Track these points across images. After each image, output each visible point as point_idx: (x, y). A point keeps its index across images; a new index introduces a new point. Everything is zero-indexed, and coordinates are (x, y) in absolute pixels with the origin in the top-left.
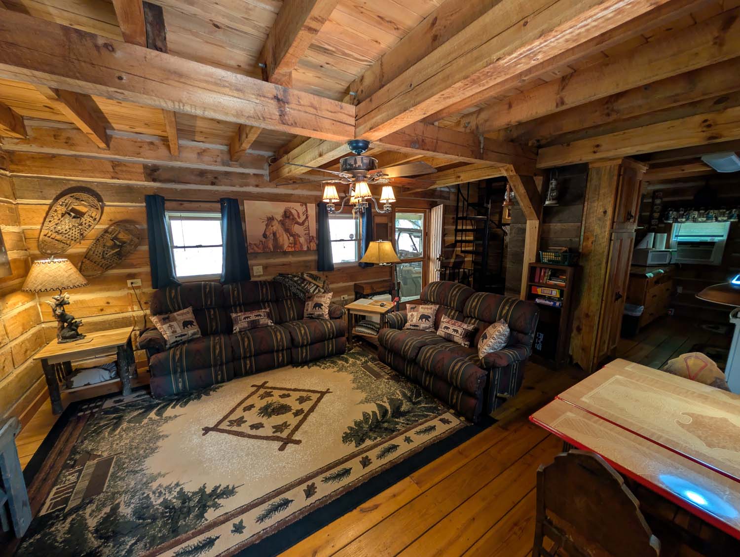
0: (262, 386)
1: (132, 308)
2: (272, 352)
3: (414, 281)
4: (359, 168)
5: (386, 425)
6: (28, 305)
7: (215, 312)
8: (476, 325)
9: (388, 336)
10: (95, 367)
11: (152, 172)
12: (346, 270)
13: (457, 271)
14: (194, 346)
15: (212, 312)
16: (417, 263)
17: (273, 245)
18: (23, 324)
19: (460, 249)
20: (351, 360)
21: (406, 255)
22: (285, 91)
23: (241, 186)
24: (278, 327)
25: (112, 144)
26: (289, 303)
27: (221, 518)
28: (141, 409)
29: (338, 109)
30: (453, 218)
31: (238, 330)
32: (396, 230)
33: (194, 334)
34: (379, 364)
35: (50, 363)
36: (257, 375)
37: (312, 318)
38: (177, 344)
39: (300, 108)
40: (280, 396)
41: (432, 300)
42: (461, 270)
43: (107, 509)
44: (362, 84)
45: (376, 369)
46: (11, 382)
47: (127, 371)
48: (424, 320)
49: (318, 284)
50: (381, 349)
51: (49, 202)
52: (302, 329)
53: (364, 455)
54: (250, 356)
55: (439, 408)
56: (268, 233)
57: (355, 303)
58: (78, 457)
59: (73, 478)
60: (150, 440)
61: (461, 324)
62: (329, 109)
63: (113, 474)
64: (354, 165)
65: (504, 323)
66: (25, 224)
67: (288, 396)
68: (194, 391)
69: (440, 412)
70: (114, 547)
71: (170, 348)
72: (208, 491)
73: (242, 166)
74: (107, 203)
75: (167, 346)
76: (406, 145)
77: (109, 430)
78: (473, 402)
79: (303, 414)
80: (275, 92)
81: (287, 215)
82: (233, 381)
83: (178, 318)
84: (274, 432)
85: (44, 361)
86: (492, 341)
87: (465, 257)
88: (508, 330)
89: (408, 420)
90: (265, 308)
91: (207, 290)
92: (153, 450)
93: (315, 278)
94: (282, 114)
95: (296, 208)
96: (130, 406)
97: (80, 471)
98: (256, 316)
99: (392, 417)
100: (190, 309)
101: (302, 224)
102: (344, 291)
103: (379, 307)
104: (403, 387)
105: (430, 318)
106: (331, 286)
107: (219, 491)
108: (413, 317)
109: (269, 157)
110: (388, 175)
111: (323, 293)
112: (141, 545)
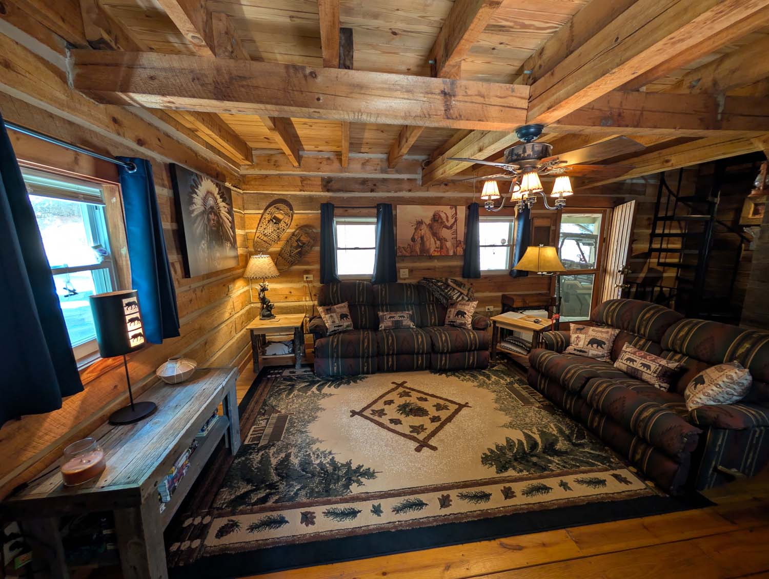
0: (402, 385)
1: (306, 299)
2: (413, 353)
3: (580, 299)
4: (529, 157)
5: (534, 459)
6: (246, 288)
7: (365, 308)
8: (682, 363)
9: (543, 358)
10: (279, 342)
11: (327, 184)
12: (494, 278)
13: (650, 289)
14: (347, 337)
15: (363, 308)
16: (585, 277)
17: (420, 249)
18: (242, 303)
19: (656, 260)
20: (494, 378)
21: (570, 266)
22: (453, 84)
23: (396, 192)
24: (419, 330)
25: (302, 162)
26: (431, 307)
27: (363, 495)
28: (307, 382)
29: (510, 93)
30: (649, 219)
31: (383, 328)
32: (561, 235)
33: (348, 326)
34: (527, 388)
35: (255, 333)
36: (398, 373)
37: (454, 326)
38: (335, 333)
39: (466, 99)
40: (418, 398)
41: (610, 323)
42: (657, 289)
43: (283, 455)
44: (540, 58)
45: (524, 393)
46: (234, 343)
47: (300, 349)
48: (595, 346)
49: (462, 291)
50: (531, 371)
51: (261, 211)
52: (443, 335)
53: (507, 485)
54: (393, 354)
55: (612, 460)
56: (416, 237)
57: (503, 315)
58: (266, 408)
59: (263, 423)
60: (312, 409)
61: (656, 359)
62: (499, 94)
63: (288, 430)
64: (523, 155)
65: (738, 367)
66: (248, 229)
67: (426, 400)
68: (345, 377)
69: (613, 465)
70: (286, 486)
71: (330, 335)
72: (354, 467)
73: (398, 172)
74: (296, 212)
75: (328, 334)
76: (594, 123)
77: (286, 393)
78: (671, 466)
79: (440, 422)
80: (442, 87)
81: (436, 218)
82: (376, 374)
83: (338, 310)
84: (411, 432)
85: (252, 331)
86: (714, 388)
87: (664, 271)
88: (750, 378)
89: (565, 462)
90: (408, 310)
91: (361, 288)
92: (314, 418)
93: (460, 285)
94: (448, 108)
95: (446, 211)
96: (300, 378)
97: (268, 419)
98: (400, 317)
99: (544, 452)
100: (346, 304)
101: (451, 227)
102: (490, 301)
103: (533, 323)
104: (559, 421)
105: (605, 344)
106: (476, 295)
107: (361, 470)
108: (580, 340)
109: (423, 161)
110: (566, 162)
111: (468, 301)
112: (303, 492)
